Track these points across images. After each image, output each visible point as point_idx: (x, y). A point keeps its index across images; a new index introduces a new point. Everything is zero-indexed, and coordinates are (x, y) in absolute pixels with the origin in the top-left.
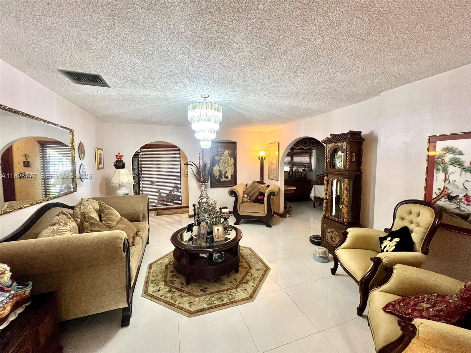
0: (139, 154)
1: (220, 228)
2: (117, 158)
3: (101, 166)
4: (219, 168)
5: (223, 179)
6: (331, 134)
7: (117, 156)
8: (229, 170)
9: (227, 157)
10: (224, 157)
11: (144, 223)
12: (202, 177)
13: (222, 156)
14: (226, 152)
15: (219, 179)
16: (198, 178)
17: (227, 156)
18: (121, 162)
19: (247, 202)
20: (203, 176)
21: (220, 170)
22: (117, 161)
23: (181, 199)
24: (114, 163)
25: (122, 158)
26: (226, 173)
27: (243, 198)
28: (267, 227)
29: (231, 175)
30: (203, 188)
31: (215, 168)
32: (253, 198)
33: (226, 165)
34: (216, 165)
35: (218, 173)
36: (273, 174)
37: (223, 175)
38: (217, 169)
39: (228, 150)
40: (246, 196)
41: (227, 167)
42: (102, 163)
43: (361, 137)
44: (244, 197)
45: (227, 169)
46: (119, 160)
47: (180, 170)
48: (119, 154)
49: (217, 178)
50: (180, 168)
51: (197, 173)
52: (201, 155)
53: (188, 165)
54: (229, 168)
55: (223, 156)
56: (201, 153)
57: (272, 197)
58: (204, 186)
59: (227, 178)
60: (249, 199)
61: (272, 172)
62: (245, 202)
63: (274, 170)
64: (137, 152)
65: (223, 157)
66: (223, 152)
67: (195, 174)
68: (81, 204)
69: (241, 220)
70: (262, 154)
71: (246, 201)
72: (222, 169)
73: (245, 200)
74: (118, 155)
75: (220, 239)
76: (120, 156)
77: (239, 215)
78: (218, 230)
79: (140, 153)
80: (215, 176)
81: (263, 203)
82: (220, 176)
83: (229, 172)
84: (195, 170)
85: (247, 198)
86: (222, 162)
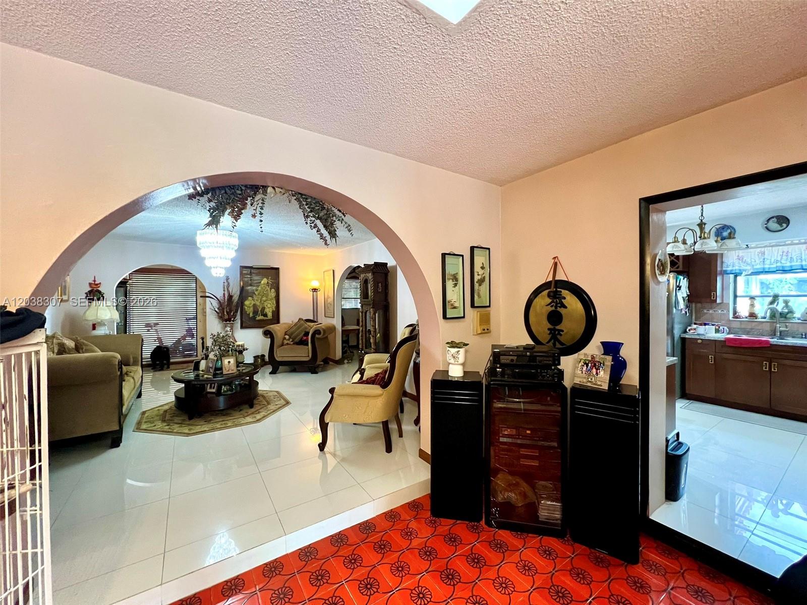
0: (127, 282)
1: (232, 360)
2: (91, 287)
3: (65, 298)
4: (253, 303)
5: (260, 318)
6: (364, 265)
7: (90, 284)
8: (269, 305)
9: (266, 288)
10: (262, 288)
11: (136, 367)
12: (225, 313)
13: (258, 286)
14: (265, 281)
15: (254, 318)
16: (220, 315)
17: (265, 286)
18: (97, 293)
19: (290, 344)
20: (227, 312)
21: (254, 305)
22: (90, 292)
23: (197, 349)
24: (86, 293)
25: (99, 287)
26: (263, 309)
27: (283, 340)
28: (312, 373)
29: (271, 311)
30: (228, 329)
31: (247, 303)
32: (297, 340)
33: (264, 299)
34: (250, 298)
35: (252, 309)
36: (329, 310)
37: (259, 312)
38: (250, 304)
39: (268, 279)
40: (287, 337)
41: (267, 300)
42: (67, 293)
43: (387, 269)
44: (285, 338)
45: (266, 304)
46: (95, 289)
47: (196, 306)
48: (95, 281)
49: (251, 315)
50: (196, 304)
51: (218, 309)
52: (226, 284)
53: (207, 298)
54: (268, 302)
55: (260, 286)
56: (225, 281)
57: (317, 336)
58: (229, 325)
59: (265, 315)
60: (292, 341)
61: (328, 307)
62: (285, 345)
63: (330, 304)
64: (124, 279)
65: (259, 288)
66: (259, 281)
67: (216, 309)
68: (54, 337)
69: (280, 367)
70: (315, 284)
71: (288, 344)
72: (258, 303)
73: (286, 342)
74: (93, 282)
75: (230, 372)
76: (97, 285)
77: (276, 360)
78: (229, 362)
79: (129, 280)
80: (248, 313)
81: (307, 345)
82: (256, 312)
83: (269, 308)
84: (215, 304)
85: (289, 340)
86: (259, 294)
